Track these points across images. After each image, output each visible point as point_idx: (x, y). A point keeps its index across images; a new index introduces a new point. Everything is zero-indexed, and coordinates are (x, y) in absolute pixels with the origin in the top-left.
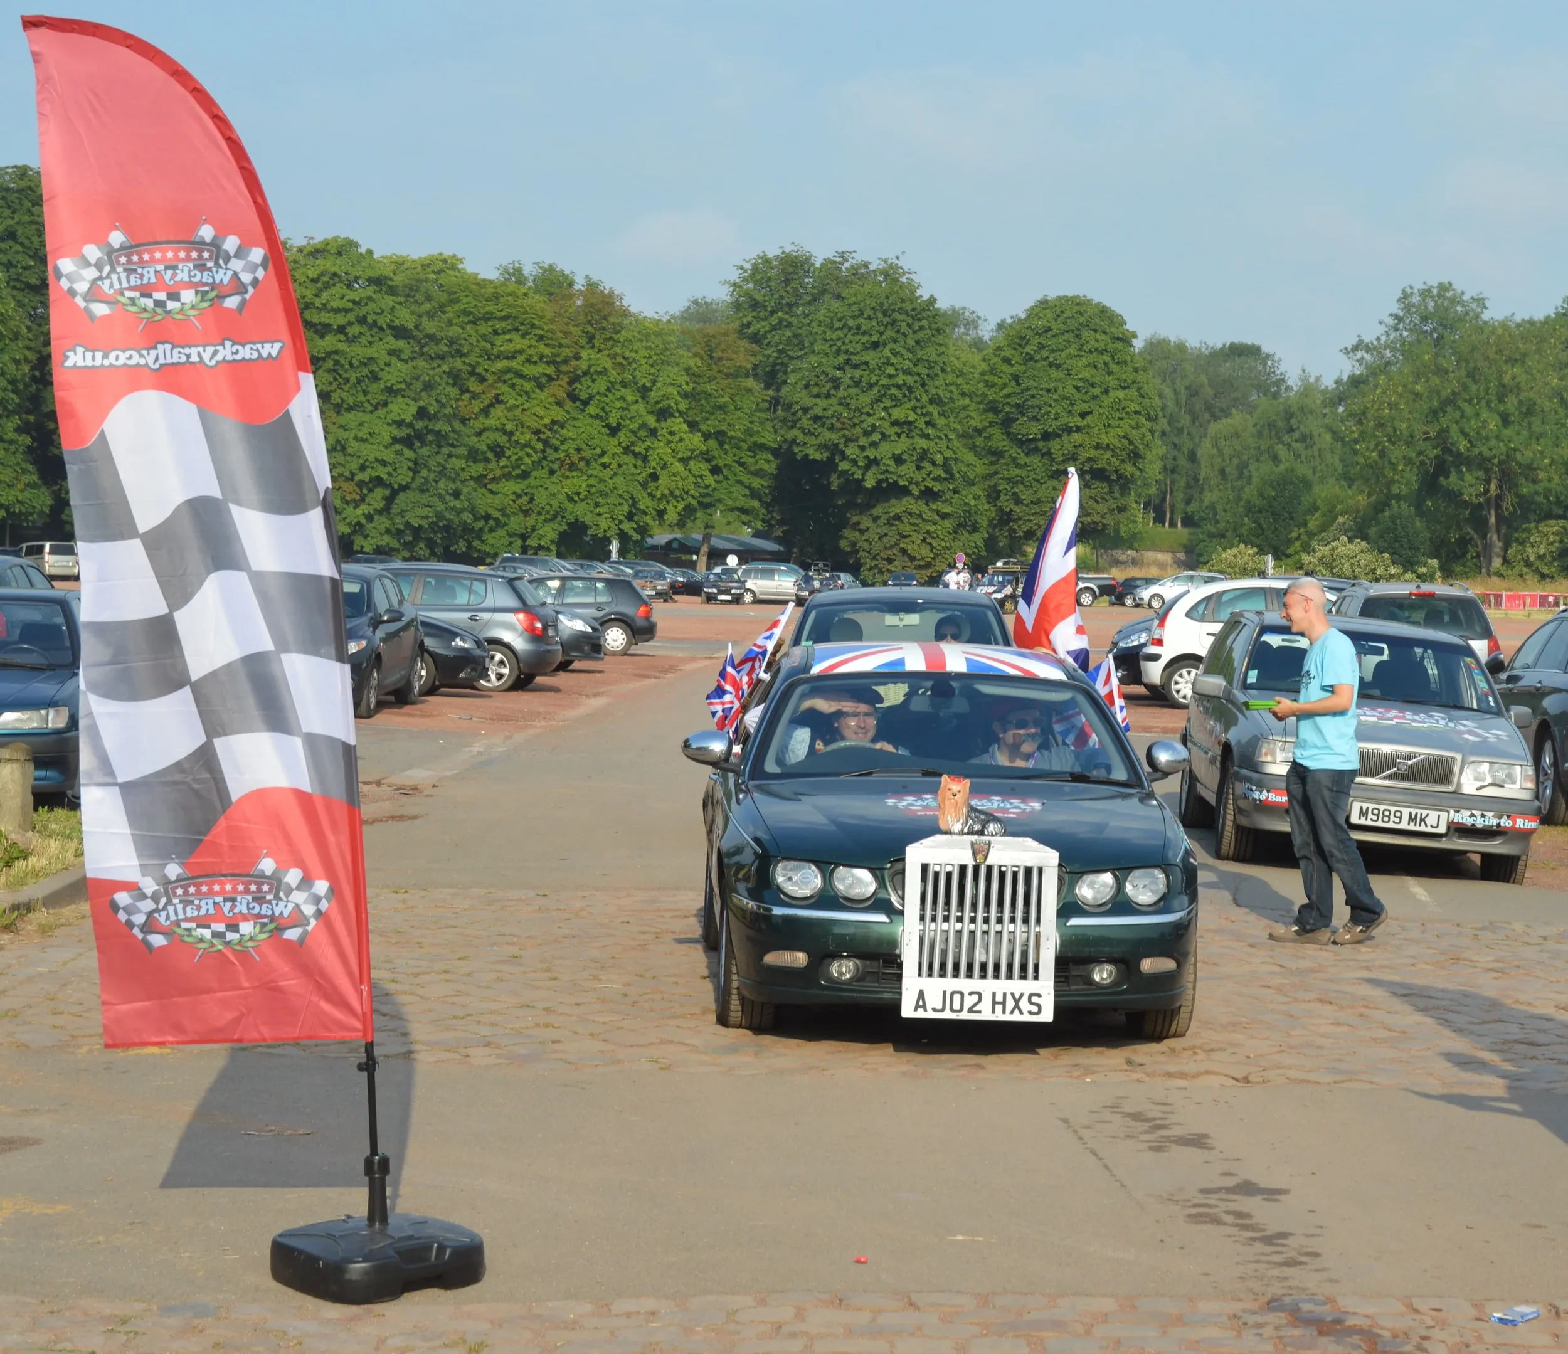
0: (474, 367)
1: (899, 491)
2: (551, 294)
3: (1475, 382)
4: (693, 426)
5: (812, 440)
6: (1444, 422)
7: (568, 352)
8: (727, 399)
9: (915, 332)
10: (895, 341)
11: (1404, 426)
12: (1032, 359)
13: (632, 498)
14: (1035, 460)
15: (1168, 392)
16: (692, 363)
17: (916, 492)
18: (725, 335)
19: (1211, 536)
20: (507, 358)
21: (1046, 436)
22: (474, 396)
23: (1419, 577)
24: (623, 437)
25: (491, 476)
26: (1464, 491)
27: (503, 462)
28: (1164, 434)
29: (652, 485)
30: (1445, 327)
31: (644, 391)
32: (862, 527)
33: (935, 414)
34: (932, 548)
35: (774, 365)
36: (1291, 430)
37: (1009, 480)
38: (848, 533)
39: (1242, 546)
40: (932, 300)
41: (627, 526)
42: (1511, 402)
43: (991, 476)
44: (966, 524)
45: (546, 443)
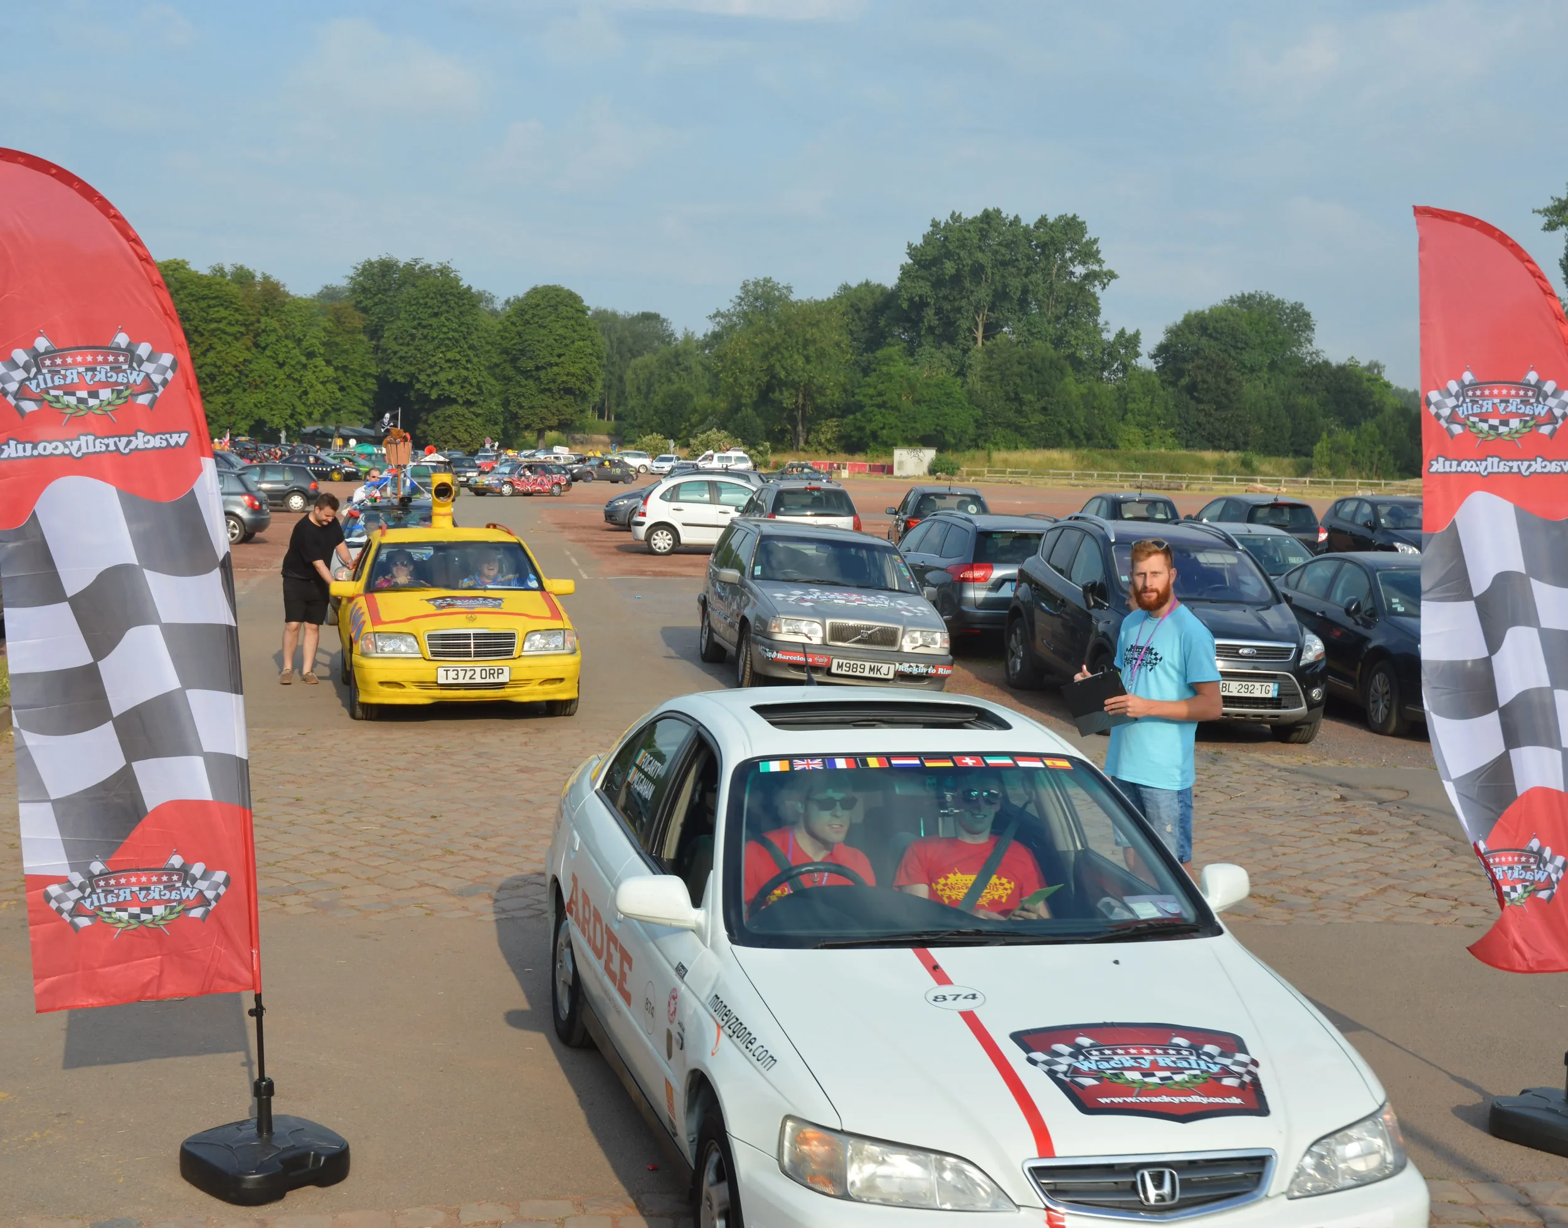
0: (196, 327)
1: (450, 401)
2: (241, 283)
3: (790, 337)
4: (328, 363)
5: (400, 371)
6: (772, 360)
7: (253, 318)
8: (348, 346)
9: (459, 306)
10: (448, 312)
11: (748, 363)
12: (528, 323)
13: (293, 405)
14: (531, 382)
15: (608, 343)
16: (327, 324)
17: (461, 402)
18: (346, 308)
19: (633, 426)
20: (217, 322)
21: (538, 368)
22: (197, 345)
23: (758, 452)
24: (287, 369)
25: (208, 392)
26: (784, 401)
27: (215, 384)
28: (604, 366)
29: (304, 397)
30: (768, 304)
31: (299, 341)
32: (429, 422)
33: (472, 355)
34: (471, 435)
35: (376, 326)
36: (679, 364)
37: (515, 395)
38: (422, 426)
39: (655, 434)
40: (470, 288)
41: (290, 422)
42: (811, 349)
43: (506, 391)
44: (491, 421)
45: (240, 372)
